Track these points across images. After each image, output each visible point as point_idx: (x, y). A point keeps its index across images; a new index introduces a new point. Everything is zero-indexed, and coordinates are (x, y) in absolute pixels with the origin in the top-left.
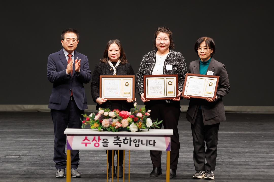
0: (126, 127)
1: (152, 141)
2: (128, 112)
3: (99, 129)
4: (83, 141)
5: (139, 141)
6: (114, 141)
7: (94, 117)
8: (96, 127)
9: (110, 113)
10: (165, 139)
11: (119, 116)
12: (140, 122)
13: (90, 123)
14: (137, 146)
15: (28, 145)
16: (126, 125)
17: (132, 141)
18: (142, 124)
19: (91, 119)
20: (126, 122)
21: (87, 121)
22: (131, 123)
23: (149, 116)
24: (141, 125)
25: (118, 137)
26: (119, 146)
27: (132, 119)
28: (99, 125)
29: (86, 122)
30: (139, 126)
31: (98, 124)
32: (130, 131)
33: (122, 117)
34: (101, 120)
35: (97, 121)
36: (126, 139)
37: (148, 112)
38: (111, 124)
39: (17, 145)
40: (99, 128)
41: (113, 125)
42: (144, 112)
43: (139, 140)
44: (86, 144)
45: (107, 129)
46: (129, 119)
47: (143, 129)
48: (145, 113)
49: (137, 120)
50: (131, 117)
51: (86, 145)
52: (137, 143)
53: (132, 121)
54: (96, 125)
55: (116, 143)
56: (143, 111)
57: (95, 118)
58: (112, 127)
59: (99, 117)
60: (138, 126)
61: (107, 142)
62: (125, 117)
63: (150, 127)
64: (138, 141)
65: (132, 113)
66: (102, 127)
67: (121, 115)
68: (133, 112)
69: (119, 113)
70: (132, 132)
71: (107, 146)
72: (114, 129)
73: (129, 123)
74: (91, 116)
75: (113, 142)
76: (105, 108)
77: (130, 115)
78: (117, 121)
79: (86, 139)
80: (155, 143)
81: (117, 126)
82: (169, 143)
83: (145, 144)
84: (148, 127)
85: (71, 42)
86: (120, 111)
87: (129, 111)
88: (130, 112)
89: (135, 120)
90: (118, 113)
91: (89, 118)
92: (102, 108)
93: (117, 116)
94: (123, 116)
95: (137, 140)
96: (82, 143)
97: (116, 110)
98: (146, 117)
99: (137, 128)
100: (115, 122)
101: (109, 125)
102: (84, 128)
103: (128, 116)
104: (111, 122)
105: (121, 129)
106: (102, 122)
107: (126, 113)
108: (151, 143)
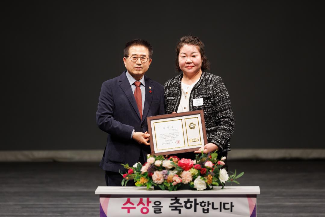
0: (189, 183)
1: (228, 203)
2: (192, 160)
3: (148, 187)
4: (124, 205)
5: (209, 204)
6: (170, 205)
7: (141, 168)
8: (144, 183)
9: (163, 161)
10: (249, 200)
11: (178, 167)
12: (210, 175)
13: (135, 177)
14: (206, 211)
15: (41, 212)
16: (188, 180)
17: (198, 204)
18: (212, 179)
19: (135, 172)
20: (188, 176)
21: (129, 175)
22: (197, 176)
23: (223, 166)
24: (211, 179)
25: (176, 198)
26: (178, 212)
27: (197, 170)
28: (148, 180)
29: (128, 176)
30: (209, 182)
31: (146, 179)
32: (195, 189)
33: (182, 168)
34: (151, 173)
35: (144, 174)
36: (188, 201)
37: (222, 160)
38: (166, 179)
39: (24, 212)
40: (147, 186)
41: (169, 179)
42: (215, 159)
43: (208, 202)
44: (129, 209)
45: (160, 186)
46: (194, 171)
47: (215, 185)
48: (217, 161)
49: (205, 172)
50: (196, 168)
51: (129, 212)
52: (206, 208)
53: (198, 173)
54: (143, 180)
55: (174, 208)
56: (214, 158)
57: (141, 170)
58: (167, 183)
59: (147, 169)
60: (207, 181)
61: (161, 205)
62: (187, 168)
63: (224, 182)
64: (207, 204)
66: (152, 183)
67: (181, 165)
68: (198, 161)
69: (178, 162)
70: (198, 190)
71: (161, 213)
72: (171, 186)
73: (194, 176)
74: (136, 167)
75: (170, 207)
77: (194, 165)
78: (175, 175)
79: (128, 202)
80: (233, 208)
81: (175, 181)
82: (254, 207)
83: (217, 209)
84: (222, 182)
85: (139, 61)
86: (179, 159)
87: (193, 159)
88: (194, 160)
89: (202, 173)
90: (177, 162)
91: (133, 170)
92: (152, 155)
93: (175, 167)
94: (184, 167)
95: (205, 202)
97: (174, 158)
98: (218, 167)
99: (206, 184)
100: (172, 176)
101: (163, 180)
102: (125, 185)
103: (191, 167)
104: (166, 176)
105: (181, 186)
106: (152, 175)
107: (189, 161)
108: (227, 206)
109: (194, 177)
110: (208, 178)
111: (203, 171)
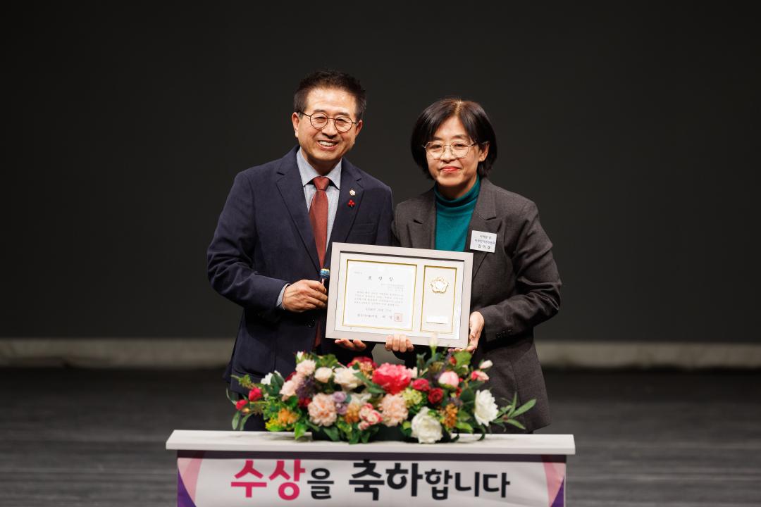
0: (400, 425)
1: (495, 476)
2: (407, 368)
3: (298, 432)
4: (238, 476)
5: (447, 476)
6: (352, 478)
7: (281, 386)
8: (287, 423)
9: (337, 370)
10: (547, 470)
11: (372, 383)
12: (453, 405)
13: (265, 408)
14: (440, 495)
15: (31, 492)
16: (397, 417)
17: (421, 477)
18: (457, 415)
19: (266, 395)
20: (397, 406)
21: (251, 403)
22: (418, 408)
23: (484, 382)
24: (453, 415)
25: (367, 461)
26: (370, 495)
27: (420, 393)
28: (298, 416)
29: (247, 406)
30: (449, 422)
31: (293, 414)
32: (415, 440)
33: (382, 387)
34: (305, 399)
35: (288, 402)
36: (398, 469)
37: (483, 370)
38: (341, 413)
40: (295, 429)
41: (350, 415)
42: (466, 366)
43: (447, 472)
44: (249, 487)
45: (328, 432)
46: (411, 395)
47: (465, 431)
48: (471, 372)
49: (438, 398)
50: (417, 388)
51: (249, 494)
52: (440, 486)
53: (423, 400)
54: (285, 416)
55: (362, 486)
56: (463, 363)
57: (282, 392)
58: (345, 423)
59: (296, 388)
60: (443, 420)
61: (329, 479)
62: (394, 386)
63: (487, 424)
64: (442, 477)
65: (421, 371)
66: (307, 423)
67: (380, 381)
68: (423, 370)
69: (374, 372)
70: (422, 443)
71: (329, 497)
72: (355, 430)
73: (412, 407)
74: (269, 383)
75: (351, 482)
76: (321, 355)
77: (413, 379)
78: (366, 404)
79: (249, 469)
80: (508, 487)
81: (365, 419)
83: (469, 489)
84: (480, 424)
85: (330, 129)
86: (375, 365)
87: (410, 365)
88: (412, 368)
89: (431, 401)
90: (370, 373)
91: (261, 390)
92: (309, 354)
93: (365, 383)
94: (388, 384)
95: (440, 473)
96: (234, 484)
97: (363, 361)
98: (473, 386)
99: (440, 428)
100: (358, 407)
101: (336, 417)
102: (242, 428)
103: (405, 385)
104: (342, 407)
105: (380, 432)
106: (307, 404)
107: (399, 370)
108: (493, 483)
109: (412, 411)
110: (446, 413)
111: (436, 396)
